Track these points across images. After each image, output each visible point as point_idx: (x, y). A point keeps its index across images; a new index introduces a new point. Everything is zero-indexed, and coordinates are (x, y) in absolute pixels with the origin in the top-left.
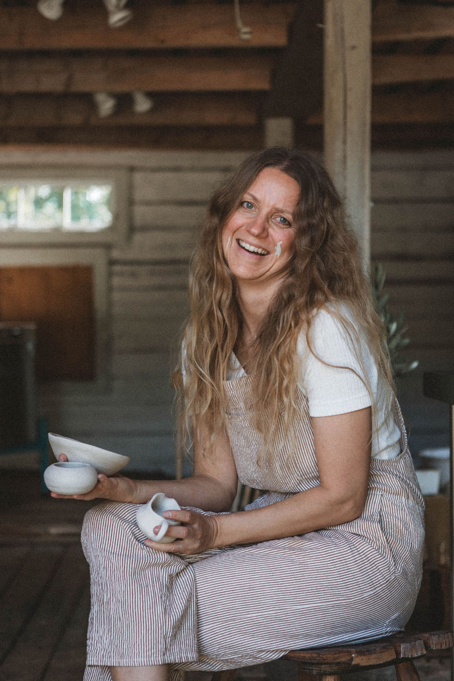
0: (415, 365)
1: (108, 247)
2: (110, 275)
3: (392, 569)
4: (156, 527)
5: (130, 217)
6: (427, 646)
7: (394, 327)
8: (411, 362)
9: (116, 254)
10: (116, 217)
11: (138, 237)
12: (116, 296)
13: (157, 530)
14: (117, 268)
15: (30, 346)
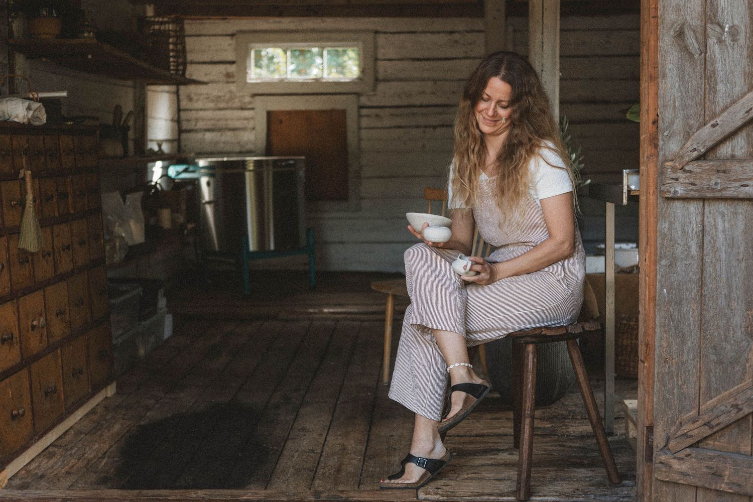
0: (589, 181)
1: (358, 95)
2: (360, 116)
3: (566, 291)
4: (465, 266)
5: (376, 71)
6: (583, 329)
7: (574, 156)
8: (586, 180)
9: (364, 100)
10: (363, 71)
11: (381, 87)
12: (364, 133)
13: (465, 267)
14: (364, 112)
15: (302, 173)
